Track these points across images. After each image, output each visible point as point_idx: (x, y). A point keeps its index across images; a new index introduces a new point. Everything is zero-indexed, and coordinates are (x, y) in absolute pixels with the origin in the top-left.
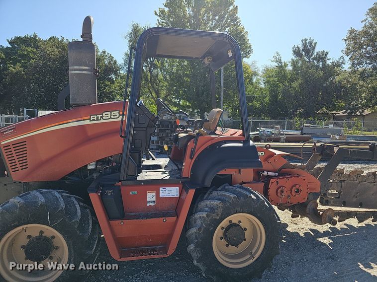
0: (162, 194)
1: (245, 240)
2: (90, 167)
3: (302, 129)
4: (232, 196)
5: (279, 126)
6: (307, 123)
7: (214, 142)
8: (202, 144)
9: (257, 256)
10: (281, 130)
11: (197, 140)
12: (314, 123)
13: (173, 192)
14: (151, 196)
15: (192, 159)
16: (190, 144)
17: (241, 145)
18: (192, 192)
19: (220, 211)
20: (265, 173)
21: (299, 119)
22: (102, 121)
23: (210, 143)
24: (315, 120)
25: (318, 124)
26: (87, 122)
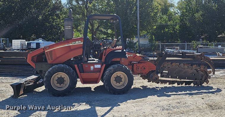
0: (95, 67)
1: (122, 81)
2: (71, 59)
3: (197, 49)
4: (117, 66)
5: (178, 47)
6: (202, 44)
7: (112, 50)
8: (108, 51)
9: (125, 86)
10: (180, 50)
11: (106, 50)
12: (207, 45)
13: (99, 66)
14: (92, 67)
15: (105, 56)
16: (104, 51)
17: (121, 51)
18: (104, 65)
19: (113, 70)
20: (133, 62)
21: (196, 43)
22: (76, 44)
23: (111, 51)
24: (207, 42)
25: (210, 45)
26: (71, 45)
